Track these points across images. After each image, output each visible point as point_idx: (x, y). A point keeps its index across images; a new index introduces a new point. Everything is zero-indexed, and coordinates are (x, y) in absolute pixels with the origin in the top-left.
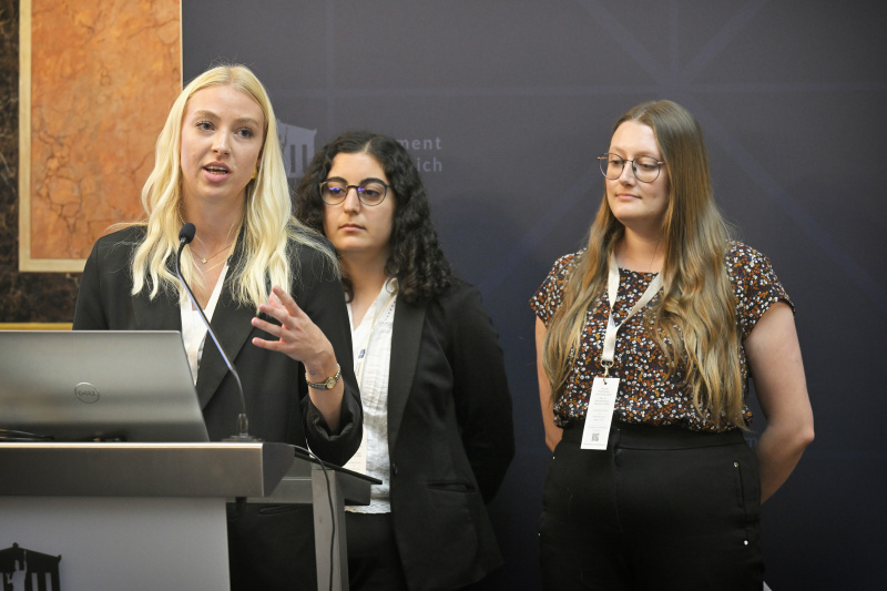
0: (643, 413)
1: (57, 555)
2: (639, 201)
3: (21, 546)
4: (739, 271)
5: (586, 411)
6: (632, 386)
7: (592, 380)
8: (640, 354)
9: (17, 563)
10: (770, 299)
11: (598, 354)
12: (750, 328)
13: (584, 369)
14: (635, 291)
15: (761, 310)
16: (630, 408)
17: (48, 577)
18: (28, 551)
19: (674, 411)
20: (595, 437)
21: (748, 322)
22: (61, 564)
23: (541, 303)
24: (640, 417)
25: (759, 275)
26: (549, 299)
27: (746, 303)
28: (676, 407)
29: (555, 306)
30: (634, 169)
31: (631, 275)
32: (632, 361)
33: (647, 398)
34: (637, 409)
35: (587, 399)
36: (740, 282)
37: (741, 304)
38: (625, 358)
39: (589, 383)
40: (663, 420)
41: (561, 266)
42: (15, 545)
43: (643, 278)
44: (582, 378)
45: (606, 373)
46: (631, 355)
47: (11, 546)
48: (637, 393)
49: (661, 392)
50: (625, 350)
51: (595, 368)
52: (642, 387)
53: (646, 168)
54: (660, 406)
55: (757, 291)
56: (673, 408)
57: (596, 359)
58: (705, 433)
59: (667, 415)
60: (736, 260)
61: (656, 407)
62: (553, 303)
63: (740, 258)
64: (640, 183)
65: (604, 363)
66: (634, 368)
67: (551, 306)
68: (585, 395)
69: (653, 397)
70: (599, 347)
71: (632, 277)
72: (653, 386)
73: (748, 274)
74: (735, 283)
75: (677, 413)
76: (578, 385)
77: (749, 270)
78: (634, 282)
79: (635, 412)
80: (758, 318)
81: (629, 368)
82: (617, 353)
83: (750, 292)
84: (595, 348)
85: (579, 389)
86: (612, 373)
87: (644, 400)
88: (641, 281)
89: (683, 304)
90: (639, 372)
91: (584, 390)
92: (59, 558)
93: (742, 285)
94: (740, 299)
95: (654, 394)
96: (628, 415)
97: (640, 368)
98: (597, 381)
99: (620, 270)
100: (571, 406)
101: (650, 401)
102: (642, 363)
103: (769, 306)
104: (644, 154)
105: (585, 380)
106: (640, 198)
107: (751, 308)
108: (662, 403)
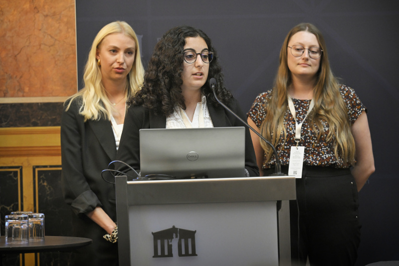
0: (318, 162)
1: (194, 230)
2: (310, 67)
3: (176, 227)
4: (347, 97)
5: (289, 162)
6: (309, 150)
7: (290, 148)
8: (313, 135)
9: (174, 235)
10: (362, 109)
11: (292, 137)
12: (353, 122)
13: (286, 143)
14: (302, 108)
15: (358, 114)
16: (311, 160)
17: (190, 241)
18: (180, 229)
19: (331, 160)
20: (295, 173)
21: (352, 120)
22: (196, 234)
23: (254, 115)
24: (316, 163)
25: (356, 99)
26: (259, 113)
27: (351, 111)
28: (331, 158)
29: (262, 116)
30: (309, 53)
31: (297, 101)
32: (309, 139)
33: (318, 155)
34: (314, 160)
35: (289, 157)
36: (348, 102)
37: (350, 112)
38: (305, 138)
39: (289, 149)
40: (326, 164)
41: (262, 98)
42: (174, 227)
43: (303, 102)
44: (286, 147)
45: (297, 144)
46: (308, 136)
47: (172, 227)
48: (312, 153)
49: (325, 152)
50: (305, 134)
51: (292, 142)
52: (314, 150)
53: (313, 52)
54: (325, 158)
55: (356, 106)
56: (330, 159)
57: (292, 139)
58: (341, 169)
59: (328, 162)
60: (345, 92)
61: (323, 158)
62: (261, 115)
63: (347, 91)
64: (311, 59)
65: (296, 140)
66: (310, 142)
67: (260, 116)
68: (287, 155)
69: (321, 154)
70: (293, 133)
71: (298, 102)
72: (320, 150)
73: (351, 98)
74: (346, 102)
75: (332, 161)
76: (283, 151)
77: (352, 97)
78: (299, 104)
79: (314, 161)
80: (356, 118)
81: (308, 142)
82: (301, 136)
83: (353, 106)
84: (291, 134)
85: (284, 152)
86: (300, 145)
87: (317, 156)
88: (303, 104)
89: (327, 112)
90: (312, 144)
91: (286, 153)
92: (195, 231)
93: (349, 103)
94: (349, 109)
95: (322, 153)
96: (311, 163)
97: (313, 142)
98: (293, 148)
99: (292, 99)
100: (281, 160)
101: (320, 156)
102: (314, 140)
103: (361, 112)
104: (313, 46)
105: (287, 148)
106: (310, 66)
107: (353, 113)
108: (325, 157)
